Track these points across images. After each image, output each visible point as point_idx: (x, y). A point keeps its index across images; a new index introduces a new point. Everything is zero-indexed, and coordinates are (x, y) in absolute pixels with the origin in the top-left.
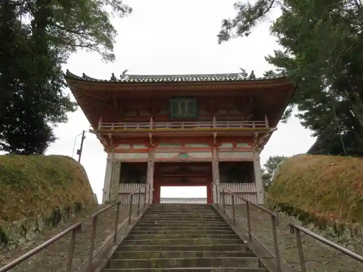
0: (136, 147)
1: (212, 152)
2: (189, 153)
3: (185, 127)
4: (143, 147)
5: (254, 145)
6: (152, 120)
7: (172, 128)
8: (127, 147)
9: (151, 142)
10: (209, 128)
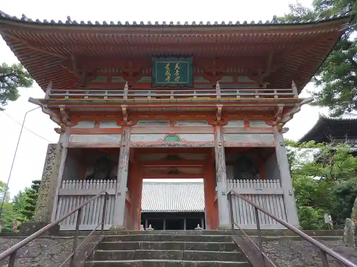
0: (103, 126)
1: (215, 134)
2: (180, 135)
3: (175, 97)
4: (113, 126)
5: (274, 123)
6: (126, 86)
7: (157, 97)
8: (90, 126)
9: (125, 119)
10: (209, 99)
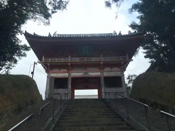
0: (62, 70)
1: (101, 72)
2: (88, 73)
3: (87, 60)
7: (80, 60)
9: (70, 68)
10: (99, 60)
